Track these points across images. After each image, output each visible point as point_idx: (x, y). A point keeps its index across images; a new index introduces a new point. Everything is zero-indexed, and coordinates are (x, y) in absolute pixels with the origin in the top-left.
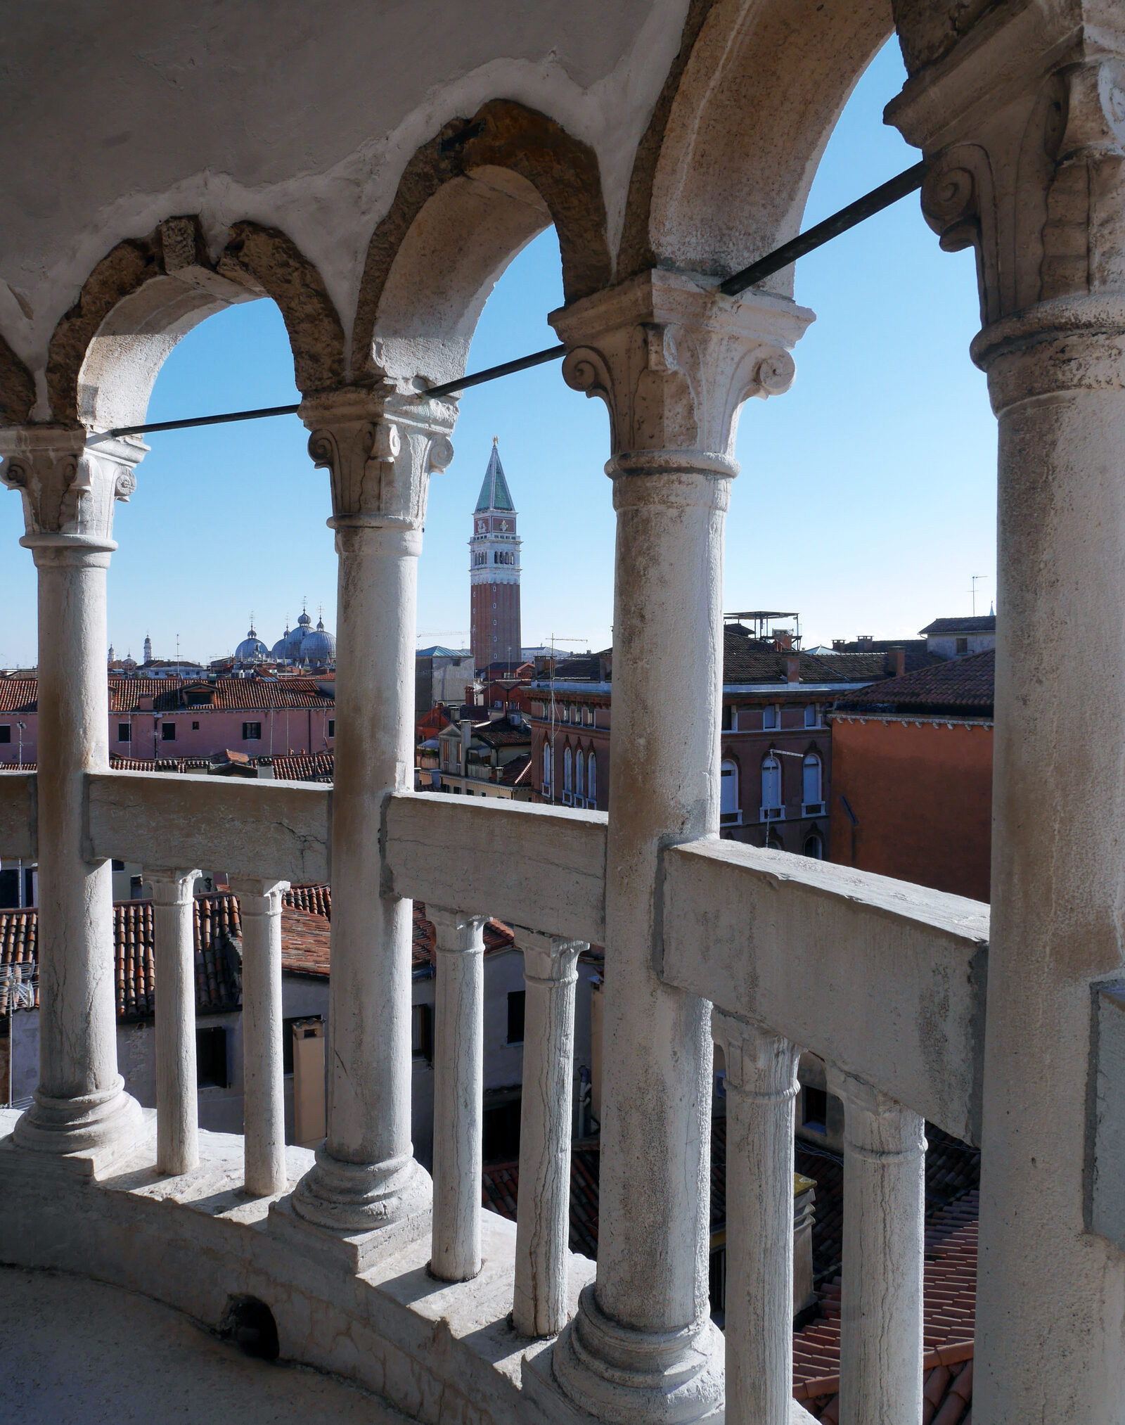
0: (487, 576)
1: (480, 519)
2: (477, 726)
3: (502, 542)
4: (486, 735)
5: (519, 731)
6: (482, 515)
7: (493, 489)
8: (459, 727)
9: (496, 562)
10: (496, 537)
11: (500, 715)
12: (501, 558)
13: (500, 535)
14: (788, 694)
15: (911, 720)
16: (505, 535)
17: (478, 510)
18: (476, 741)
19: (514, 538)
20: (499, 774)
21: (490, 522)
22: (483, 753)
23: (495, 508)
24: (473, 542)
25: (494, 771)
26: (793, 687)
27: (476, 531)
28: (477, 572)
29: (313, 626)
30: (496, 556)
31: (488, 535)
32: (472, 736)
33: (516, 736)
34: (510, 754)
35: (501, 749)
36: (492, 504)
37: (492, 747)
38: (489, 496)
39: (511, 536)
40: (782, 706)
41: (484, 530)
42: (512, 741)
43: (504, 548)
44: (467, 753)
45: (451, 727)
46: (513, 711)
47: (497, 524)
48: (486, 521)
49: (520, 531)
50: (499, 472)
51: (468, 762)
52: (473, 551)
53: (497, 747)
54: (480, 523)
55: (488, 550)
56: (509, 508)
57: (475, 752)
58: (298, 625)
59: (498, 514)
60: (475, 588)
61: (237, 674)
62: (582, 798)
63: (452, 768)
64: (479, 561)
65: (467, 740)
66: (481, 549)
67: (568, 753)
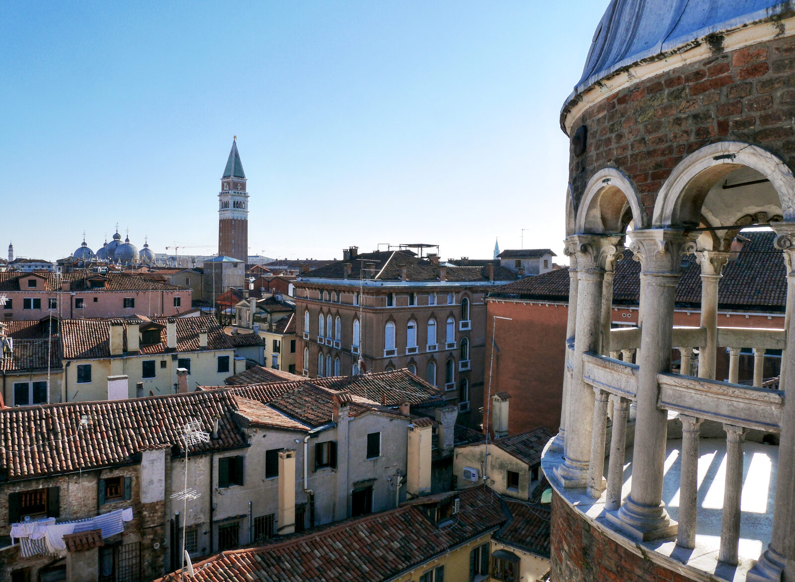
0: (229, 215)
1: (225, 182)
2: (258, 301)
3: (238, 196)
4: (264, 306)
5: (281, 304)
6: (226, 180)
7: (233, 165)
8: (249, 302)
9: (234, 207)
10: (235, 192)
11: (270, 295)
12: (238, 205)
13: (236, 192)
14: (441, 287)
15: (529, 302)
16: (240, 192)
17: (224, 177)
18: (258, 309)
19: (245, 194)
20: (274, 327)
21: (231, 184)
22: (263, 316)
23: (234, 176)
24: (221, 195)
25: (271, 326)
26: (443, 283)
27: (223, 189)
28: (223, 213)
29: (123, 240)
30: (234, 204)
31: (230, 191)
32: (256, 307)
33: (279, 307)
34: (278, 316)
35: (273, 314)
36: (232, 174)
37: (268, 312)
38: (231, 169)
39: (243, 192)
40: (437, 293)
41: (227, 189)
42: (279, 309)
43: (239, 199)
44: (254, 316)
45: (244, 302)
46: (277, 293)
47: (235, 185)
48: (228, 183)
49: (248, 190)
50: (237, 156)
51: (254, 321)
52: (220, 200)
53: (271, 313)
54: (225, 184)
55: (230, 199)
56: (242, 177)
57: (259, 315)
58: (113, 240)
59: (236, 179)
60: (221, 221)
61: (97, 269)
62: (331, 340)
63: (244, 324)
64: (224, 206)
65: (254, 308)
66: (226, 199)
67: (321, 316)
